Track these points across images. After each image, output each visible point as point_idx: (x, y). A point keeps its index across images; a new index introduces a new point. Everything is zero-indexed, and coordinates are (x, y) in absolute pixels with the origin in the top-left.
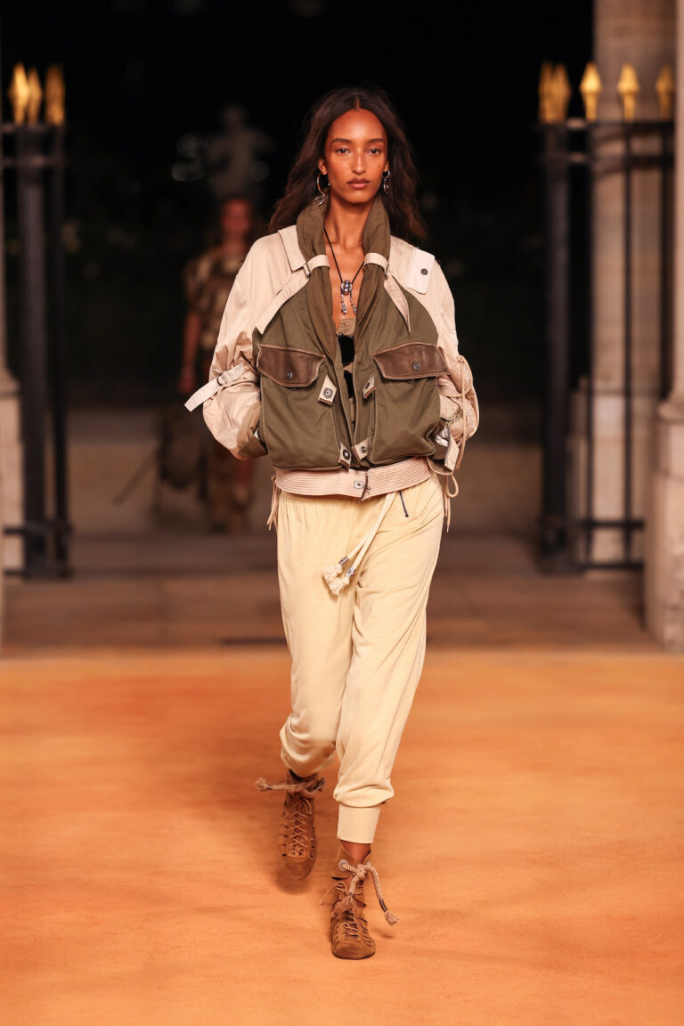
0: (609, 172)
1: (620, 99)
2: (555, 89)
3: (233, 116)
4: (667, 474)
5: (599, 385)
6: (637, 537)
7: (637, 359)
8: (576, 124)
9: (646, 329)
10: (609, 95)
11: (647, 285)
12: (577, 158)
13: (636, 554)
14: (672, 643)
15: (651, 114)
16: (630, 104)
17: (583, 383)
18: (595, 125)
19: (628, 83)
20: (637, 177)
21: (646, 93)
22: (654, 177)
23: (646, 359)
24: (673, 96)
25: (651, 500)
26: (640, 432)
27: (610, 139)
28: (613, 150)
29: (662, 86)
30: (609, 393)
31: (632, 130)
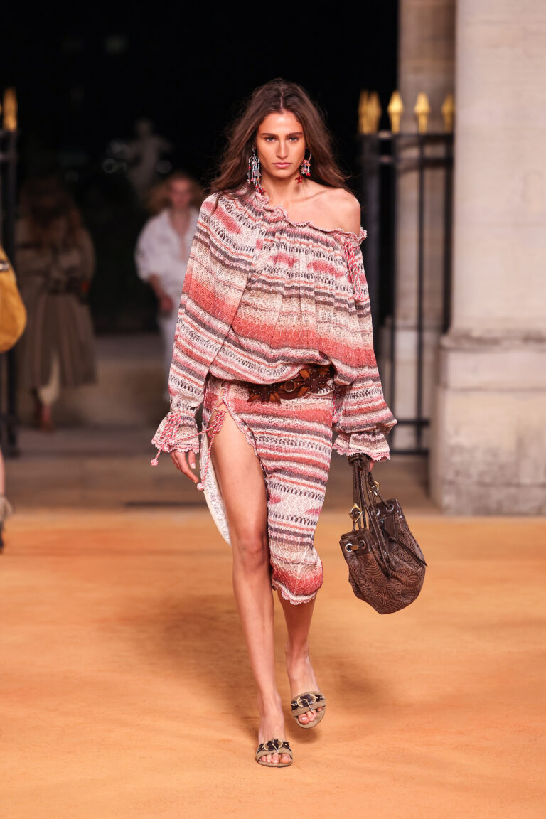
0: (408, 169)
1: (416, 118)
2: (369, 110)
3: (144, 127)
4: (446, 386)
5: (400, 322)
6: (426, 432)
7: (427, 304)
8: (384, 135)
9: (433, 283)
10: (408, 115)
11: (434, 251)
12: (385, 159)
13: (425, 444)
14: (448, 508)
15: (439, 129)
16: (423, 122)
17: (388, 321)
18: (398, 136)
19: (422, 106)
20: (428, 174)
21: (435, 114)
22: (440, 174)
23: (433, 304)
24: (453, 116)
25: (435, 405)
26: (428, 356)
27: (409, 146)
28: (412, 154)
29: (446, 108)
30: (407, 328)
31: (425, 140)
